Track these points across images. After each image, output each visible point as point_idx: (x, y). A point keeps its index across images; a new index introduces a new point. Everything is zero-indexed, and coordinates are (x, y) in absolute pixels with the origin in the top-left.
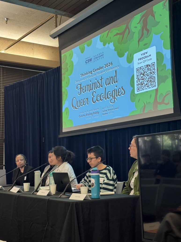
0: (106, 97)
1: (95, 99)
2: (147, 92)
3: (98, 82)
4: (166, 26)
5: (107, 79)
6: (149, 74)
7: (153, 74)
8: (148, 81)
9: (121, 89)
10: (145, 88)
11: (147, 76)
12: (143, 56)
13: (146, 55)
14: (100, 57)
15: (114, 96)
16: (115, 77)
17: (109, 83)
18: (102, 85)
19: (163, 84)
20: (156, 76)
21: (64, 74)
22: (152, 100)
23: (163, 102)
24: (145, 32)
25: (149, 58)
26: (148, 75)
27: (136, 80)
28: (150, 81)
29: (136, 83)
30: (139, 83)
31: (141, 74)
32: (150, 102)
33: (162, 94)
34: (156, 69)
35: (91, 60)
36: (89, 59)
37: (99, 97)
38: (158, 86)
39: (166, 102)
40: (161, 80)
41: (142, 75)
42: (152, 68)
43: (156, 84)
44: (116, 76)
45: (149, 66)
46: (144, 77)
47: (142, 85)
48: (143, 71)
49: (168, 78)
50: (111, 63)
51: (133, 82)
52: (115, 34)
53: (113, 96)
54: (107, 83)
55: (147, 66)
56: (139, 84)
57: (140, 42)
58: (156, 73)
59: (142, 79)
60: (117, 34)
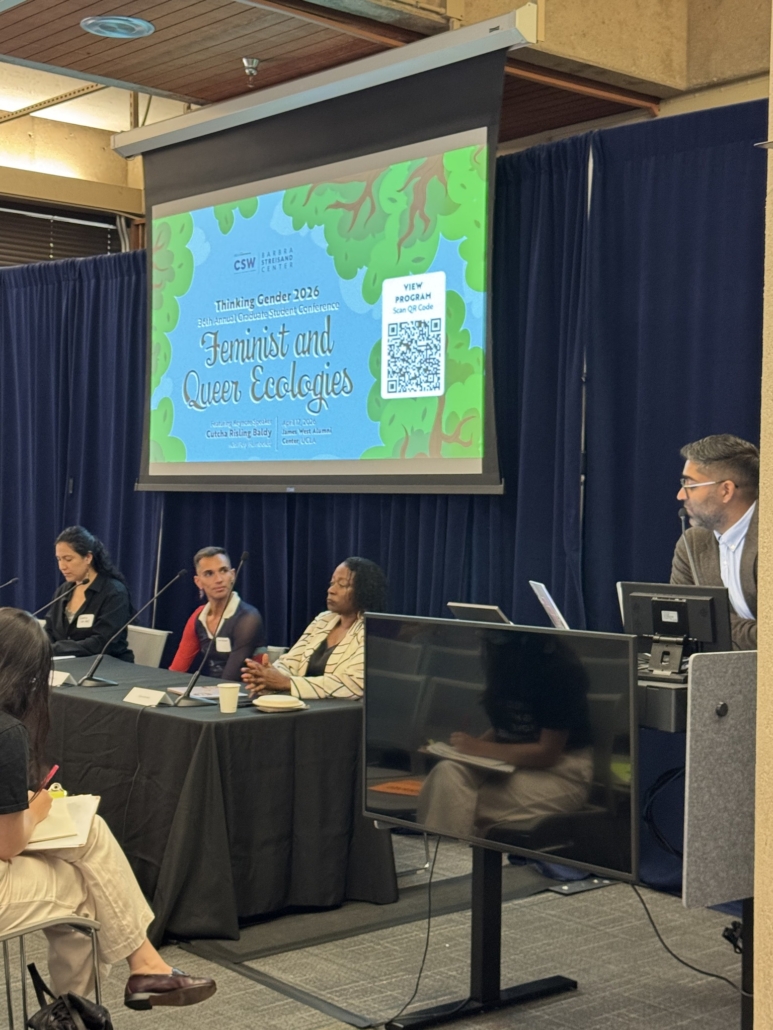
0: (296, 390)
1: (260, 389)
2: (415, 399)
3: (273, 340)
4: (477, 224)
5: (301, 337)
6: (423, 349)
7: (434, 350)
8: (419, 369)
9: (342, 375)
10: (410, 387)
11: (417, 354)
12: (410, 292)
13: (417, 291)
14: (283, 263)
15: (321, 393)
16: (326, 335)
17: (305, 349)
18: (285, 352)
19: (458, 385)
20: (442, 360)
21: (158, 286)
22: (427, 426)
23: (455, 438)
24: (419, 222)
25: (425, 302)
26: (420, 351)
27: (385, 357)
28: (426, 370)
29: (384, 368)
30: (394, 368)
31: (401, 343)
32: (420, 431)
33: (453, 414)
34: (443, 337)
35: (251, 263)
36: (245, 257)
37: (273, 384)
38: (448, 385)
39: (464, 437)
40: (455, 373)
41: (403, 348)
42: (432, 334)
43: (442, 381)
44: (328, 333)
45: (426, 325)
46: (409, 355)
47: (403, 375)
48: (406, 337)
49: (473, 372)
50: (316, 290)
51: (379, 362)
52: (333, 202)
53: (318, 390)
54: (300, 350)
55: (420, 326)
56: (394, 372)
57: (402, 249)
58: (442, 351)
59: (404, 360)
60: (338, 205)
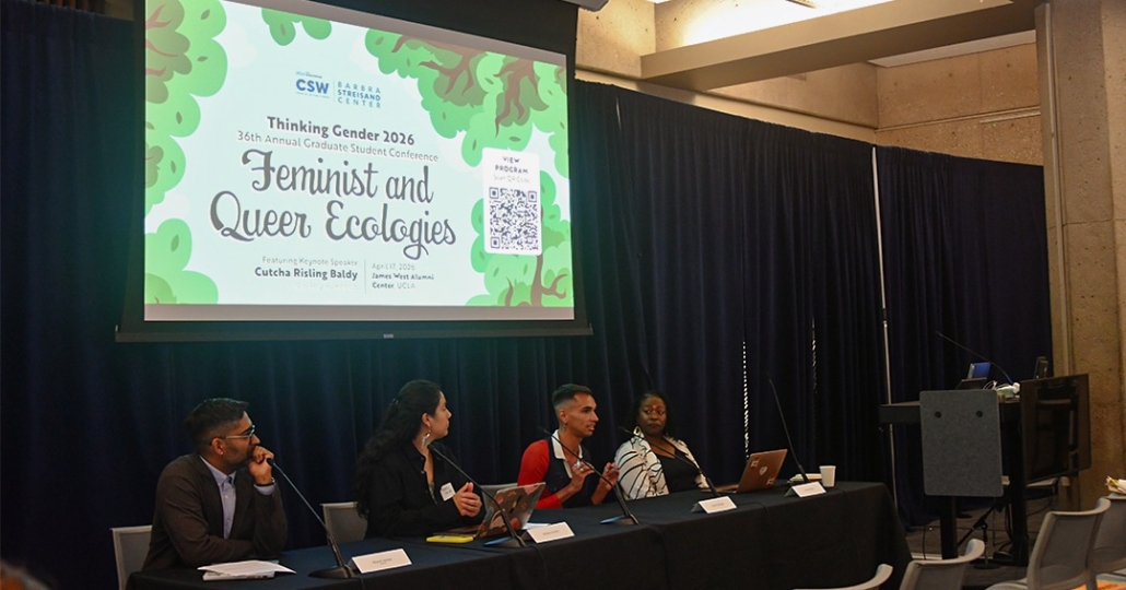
0: (388, 234)
1: (338, 228)
2: (517, 256)
3: (355, 176)
4: (562, 125)
5: (392, 181)
6: (522, 214)
7: (532, 217)
8: (519, 231)
9: (444, 227)
10: (511, 245)
11: (517, 218)
12: (509, 165)
13: (514, 164)
14: (368, 101)
15: (419, 239)
16: (423, 184)
17: (399, 193)
18: (372, 192)
19: (552, 248)
20: (539, 225)
22: (529, 281)
23: (552, 291)
24: (514, 110)
25: (523, 175)
26: (519, 216)
27: (487, 217)
28: (525, 232)
29: (487, 226)
30: (497, 227)
31: (502, 206)
32: (523, 284)
33: (550, 271)
34: (539, 207)
35: (323, 88)
36: (314, 80)
37: (358, 223)
38: (544, 249)
39: (559, 290)
40: (550, 238)
41: (504, 211)
42: (530, 204)
43: (540, 244)
44: (426, 183)
45: (524, 195)
46: (510, 217)
47: (505, 234)
48: (506, 201)
49: (563, 240)
50: (410, 138)
51: (481, 220)
52: (428, 61)
53: (416, 237)
54: (392, 193)
55: (518, 195)
56: (496, 230)
57: (500, 126)
58: (539, 218)
59: (505, 221)
60: (431, 65)
